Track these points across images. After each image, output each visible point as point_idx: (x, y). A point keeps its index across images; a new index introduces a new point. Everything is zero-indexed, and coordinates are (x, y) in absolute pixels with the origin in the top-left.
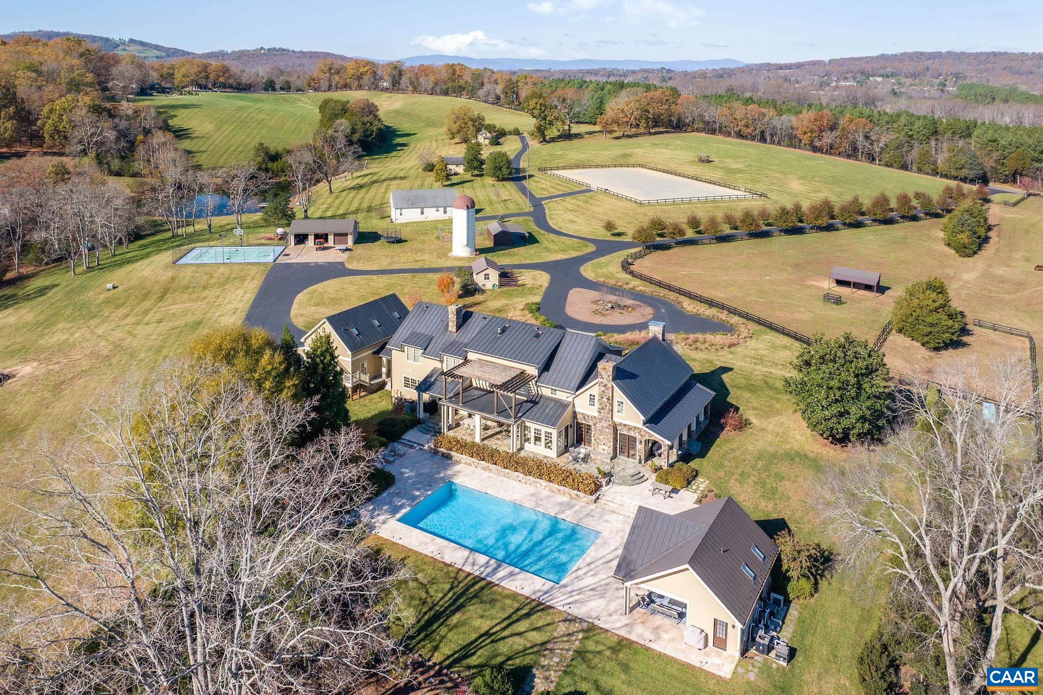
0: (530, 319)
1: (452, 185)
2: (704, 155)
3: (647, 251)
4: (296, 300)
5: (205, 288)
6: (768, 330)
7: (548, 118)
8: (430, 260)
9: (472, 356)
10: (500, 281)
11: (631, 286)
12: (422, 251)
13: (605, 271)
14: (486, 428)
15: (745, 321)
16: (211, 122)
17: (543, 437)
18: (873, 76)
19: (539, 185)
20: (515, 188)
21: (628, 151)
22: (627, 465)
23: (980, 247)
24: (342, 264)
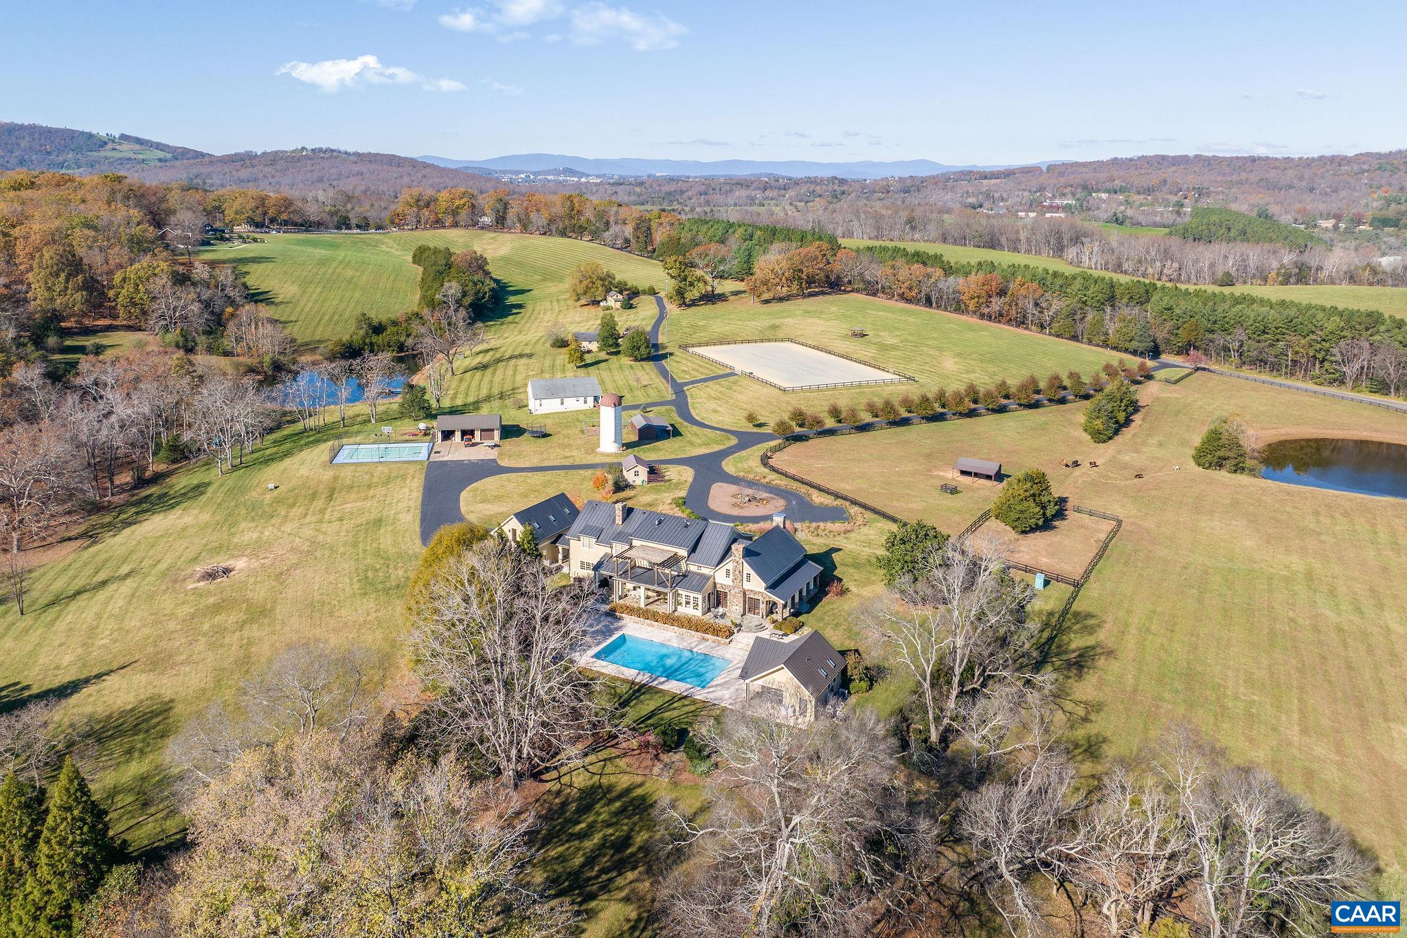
0: (677, 512)
1: (586, 366)
2: (857, 329)
3: (787, 443)
4: (462, 498)
5: (369, 487)
6: (881, 519)
7: (689, 279)
8: (579, 457)
9: (636, 543)
10: (649, 478)
11: (767, 480)
12: (569, 446)
13: (745, 465)
14: (648, 597)
15: (863, 511)
16: (293, 283)
17: (692, 602)
18: (1098, 191)
19: (679, 366)
20: (655, 370)
21: (777, 322)
22: (753, 619)
23: (1116, 432)
24: (494, 461)
